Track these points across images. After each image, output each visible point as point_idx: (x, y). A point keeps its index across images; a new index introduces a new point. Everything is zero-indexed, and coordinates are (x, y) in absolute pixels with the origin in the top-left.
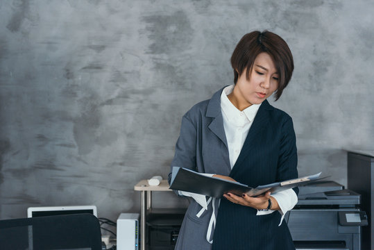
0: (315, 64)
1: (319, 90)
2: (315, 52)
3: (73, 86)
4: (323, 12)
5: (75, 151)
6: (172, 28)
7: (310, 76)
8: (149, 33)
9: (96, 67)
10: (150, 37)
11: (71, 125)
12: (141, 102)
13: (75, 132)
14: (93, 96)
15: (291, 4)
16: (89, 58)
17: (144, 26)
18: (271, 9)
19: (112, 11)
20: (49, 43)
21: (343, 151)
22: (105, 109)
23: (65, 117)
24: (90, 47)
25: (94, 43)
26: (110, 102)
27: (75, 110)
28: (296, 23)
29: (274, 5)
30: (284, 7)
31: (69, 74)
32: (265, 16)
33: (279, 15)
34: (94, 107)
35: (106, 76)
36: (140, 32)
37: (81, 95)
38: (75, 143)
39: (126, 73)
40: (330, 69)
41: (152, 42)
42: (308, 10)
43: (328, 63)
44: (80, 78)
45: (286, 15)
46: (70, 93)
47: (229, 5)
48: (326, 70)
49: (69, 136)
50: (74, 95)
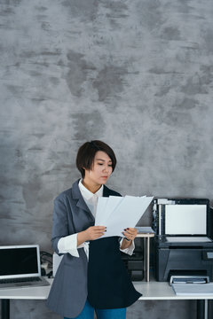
0: (188, 148)
1: (191, 166)
2: (188, 140)
3: (22, 162)
4: (194, 112)
5: (24, 206)
6: (91, 122)
7: (185, 157)
8: (75, 126)
9: (38, 149)
10: (75, 128)
11: (21, 188)
12: (69, 173)
13: (24, 193)
14: (36, 169)
15: (173, 106)
16: (33, 142)
17: (71, 120)
18: (159, 110)
19: (49, 110)
20: (5, 132)
22: (45, 178)
23: (16, 183)
24: (34, 135)
25: (36, 132)
26: (48, 173)
27: (24, 177)
28: (176, 120)
29: (161, 107)
30: (168, 109)
31: (19, 153)
32: (155, 115)
33: (165, 115)
34: (37, 176)
35: (44, 155)
36: (69, 125)
37: (27, 168)
38: (23, 201)
39: (59, 153)
40: (199, 152)
41: (76, 132)
42: (184, 111)
43: (197, 148)
44: (26, 156)
45: (169, 114)
46: (20, 166)
47: (130, 107)
48: (196, 152)
49: (19, 196)
50: (23, 167)
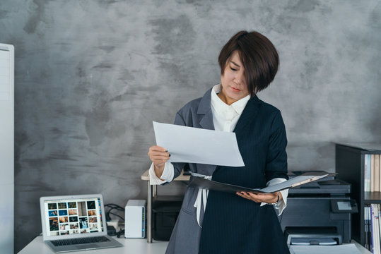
0: (306, 64)
1: (310, 88)
2: (306, 53)
3: (85, 83)
4: (313, 16)
5: (87, 143)
6: (176, 31)
7: (302, 75)
8: (155, 35)
9: (106, 66)
10: (156, 39)
11: (83, 119)
12: (148, 98)
13: (87, 126)
14: (104, 93)
15: (285, 9)
16: (100, 58)
17: (150, 28)
18: (266, 14)
19: (121, 15)
20: (63, 44)
21: (332, 143)
22: (114, 105)
23: (77, 112)
24: (101, 48)
25: (104, 44)
26: (119, 98)
27: (87, 105)
28: (290, 26)
29: (269, 10)
30: (278, 12)
31: (81, 72)
32: (261, 20)
33: (274, 19)
34: (104, 103)
35: (114, 74)
36: (147, 34)
37: (92, 91)
38: (87, 135)
39: (134, 71)
40: (321, 69)
41: (157, 43)
42: (300, 15)
43: (319, 64)
44: (91, 76)
45: (280, 19)
46: (82, 89)
47: (229, 9)
48: (316, 70)
49: (81, 129)
50: (86, 91)
